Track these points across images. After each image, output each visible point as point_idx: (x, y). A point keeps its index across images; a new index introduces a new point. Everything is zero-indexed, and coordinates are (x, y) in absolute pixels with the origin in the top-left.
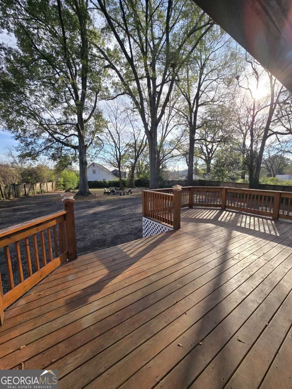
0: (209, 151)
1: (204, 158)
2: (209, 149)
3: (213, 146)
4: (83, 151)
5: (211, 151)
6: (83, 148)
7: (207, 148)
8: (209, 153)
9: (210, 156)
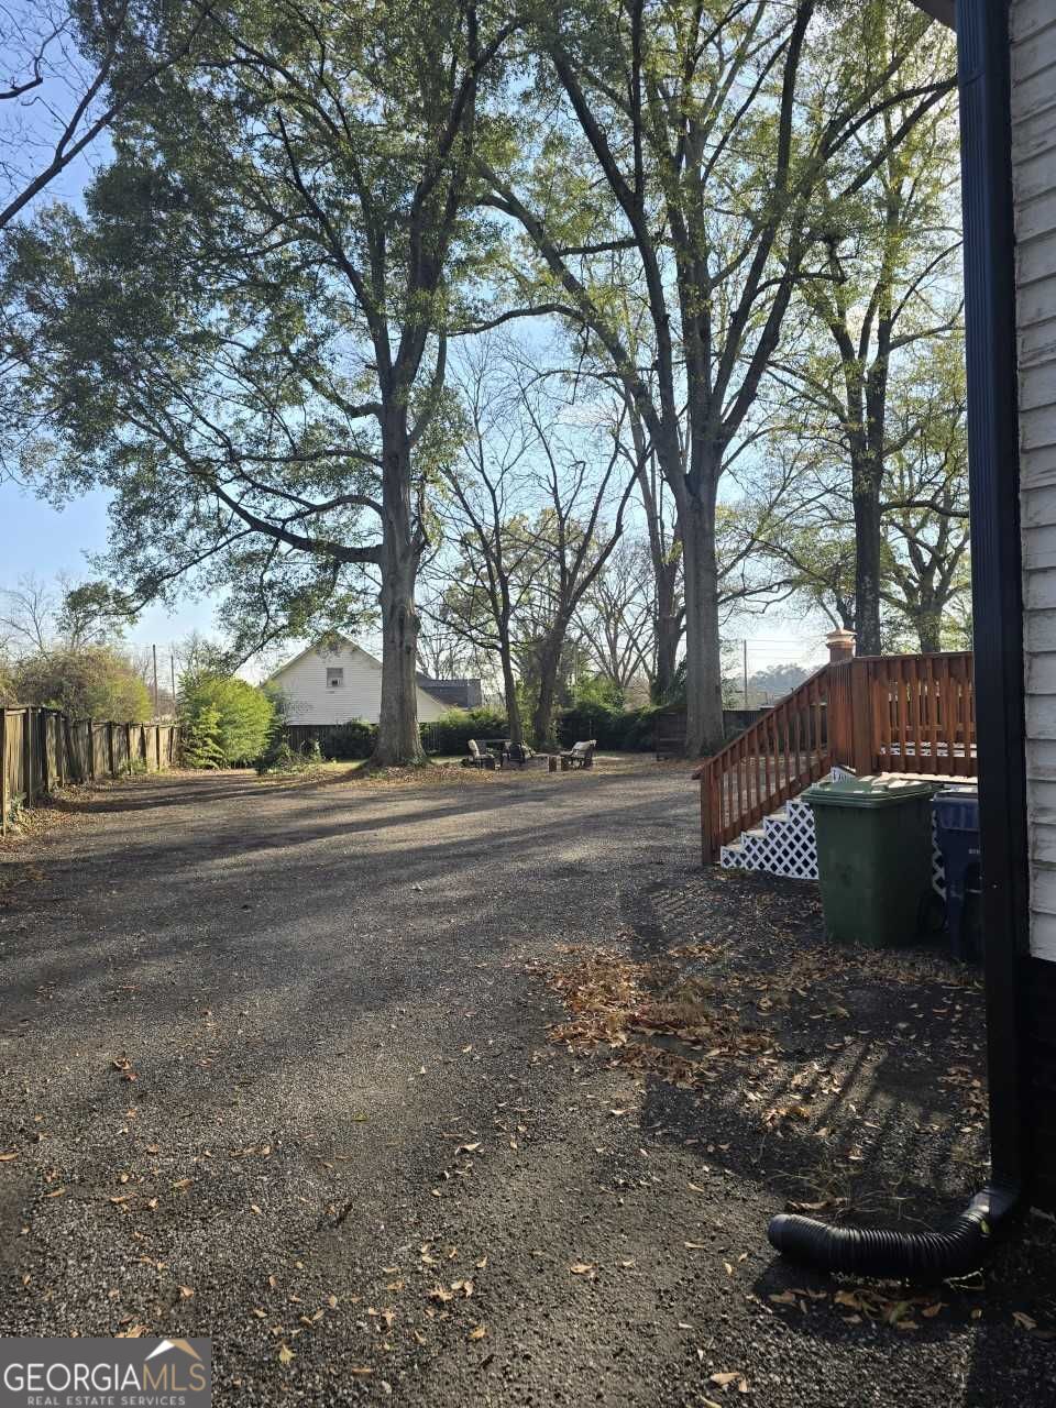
0: (927, 557)
1: (903, 597)
2: (926, 546)
3: (944, 532)
4: (405, 568)
5: (937, 561)
6: (404, 557)
7: (913, 542)
8: (926, 572)
9: (935, 584)
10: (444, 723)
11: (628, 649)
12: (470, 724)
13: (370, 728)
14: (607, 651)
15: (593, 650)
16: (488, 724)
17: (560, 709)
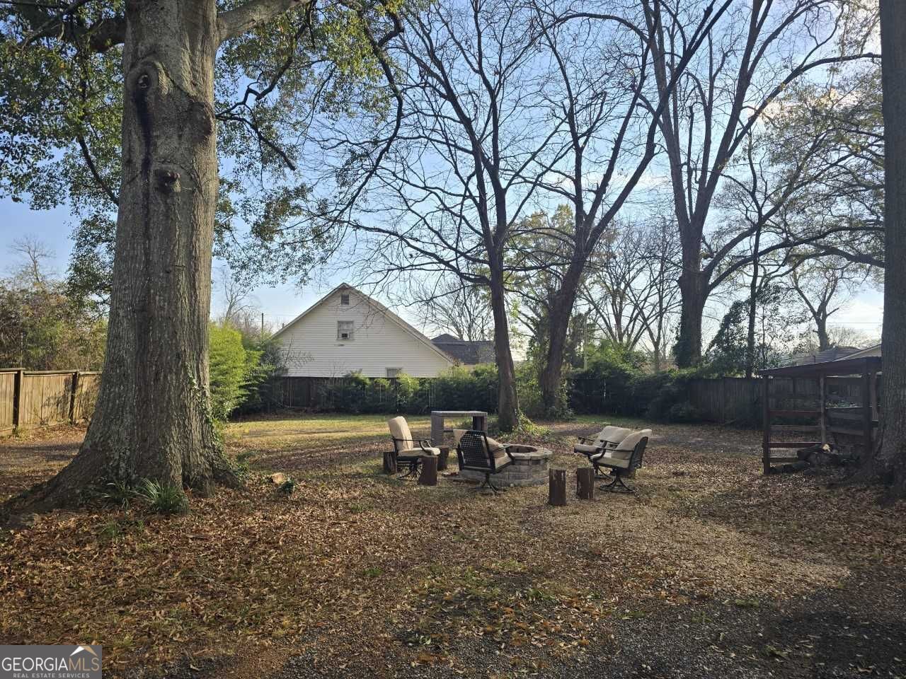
10: (444, 379)
11: (633, 319)
12: (471, 382)
13: (368, 381)
14: (613, 322)
15: (601, 321)
16: (491, 383)
17: (571, 370)
